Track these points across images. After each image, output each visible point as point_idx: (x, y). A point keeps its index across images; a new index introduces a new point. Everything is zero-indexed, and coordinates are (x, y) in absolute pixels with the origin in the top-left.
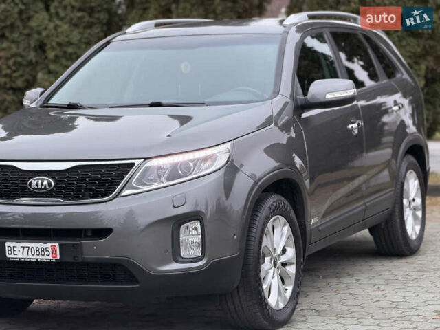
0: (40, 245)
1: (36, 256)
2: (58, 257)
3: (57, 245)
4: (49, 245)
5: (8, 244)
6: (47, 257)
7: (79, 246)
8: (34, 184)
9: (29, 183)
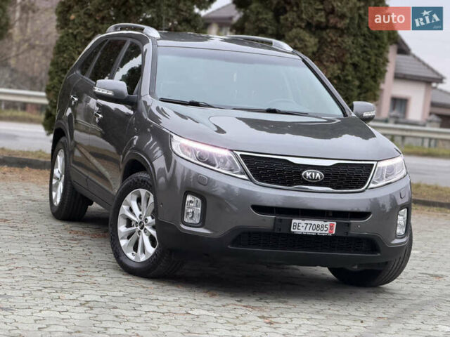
0: (321, 223)
1: (315, 231)
2: (334, 233)
3: (335, 223)
4: (328, 223)
5: (294, 221)
6: (325, 232)
7: (349, 225)
8: (308, 175)
9: (303, 174)
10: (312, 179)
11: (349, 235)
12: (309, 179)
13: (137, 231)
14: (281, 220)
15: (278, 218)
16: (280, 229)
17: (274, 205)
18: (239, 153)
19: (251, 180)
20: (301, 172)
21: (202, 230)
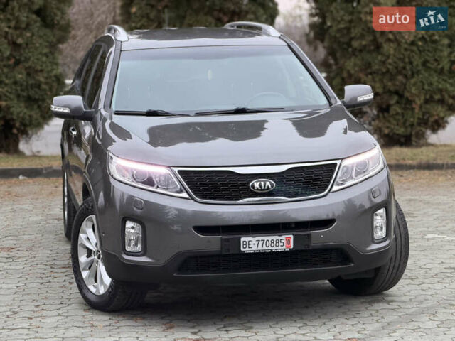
0: (275, 238)
1: (270, 248)
2: (292, 247)
3: (292, 236)
4: (284, 237)
5: (242, 239)
6: (281, 247)
7: (309, 236)
8: (257, 185)
9: (250, 185)
10: (261, 190)
11: (311, 248)
12: (257, 189)
13: (95, 261)
14: (228, 240)
15: (224, 237)
16: (229, 250)
18: (176, 169)
19: (193, 199)
20: (249, 183)
21: (144, 259)
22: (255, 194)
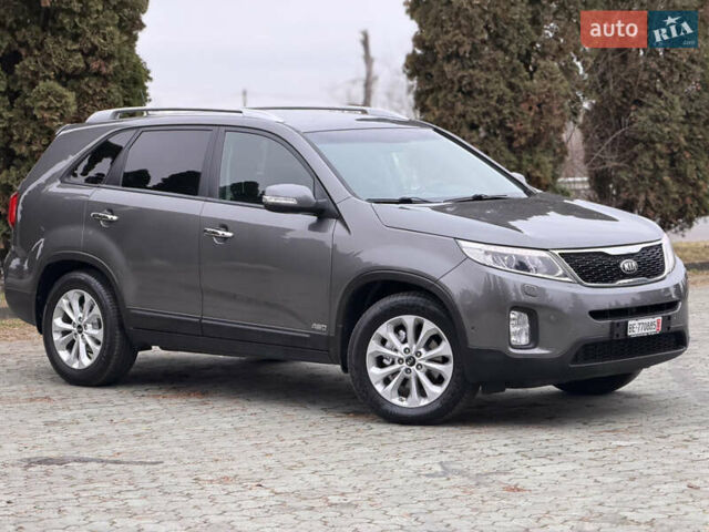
0: (650, 320)
1: (647, 331)
2: (661, 329)
3: (661, 318)
4: (656, 319)
5: (630, 323)
6: (653, 331)
7: (669, 317)
8: (626, 266)
9: (621, 266)
10: (630, 271)
11: (670, 331)
12: (627, 271)
13: (402, 369)
14: (618, 324)
15: (616, 321)
16: (617, 335)
17: (607, 307)
18: (557, 252)
19: (579, 283)
20: (619, 264)
21: (537, 351)
22: (625, 276)
